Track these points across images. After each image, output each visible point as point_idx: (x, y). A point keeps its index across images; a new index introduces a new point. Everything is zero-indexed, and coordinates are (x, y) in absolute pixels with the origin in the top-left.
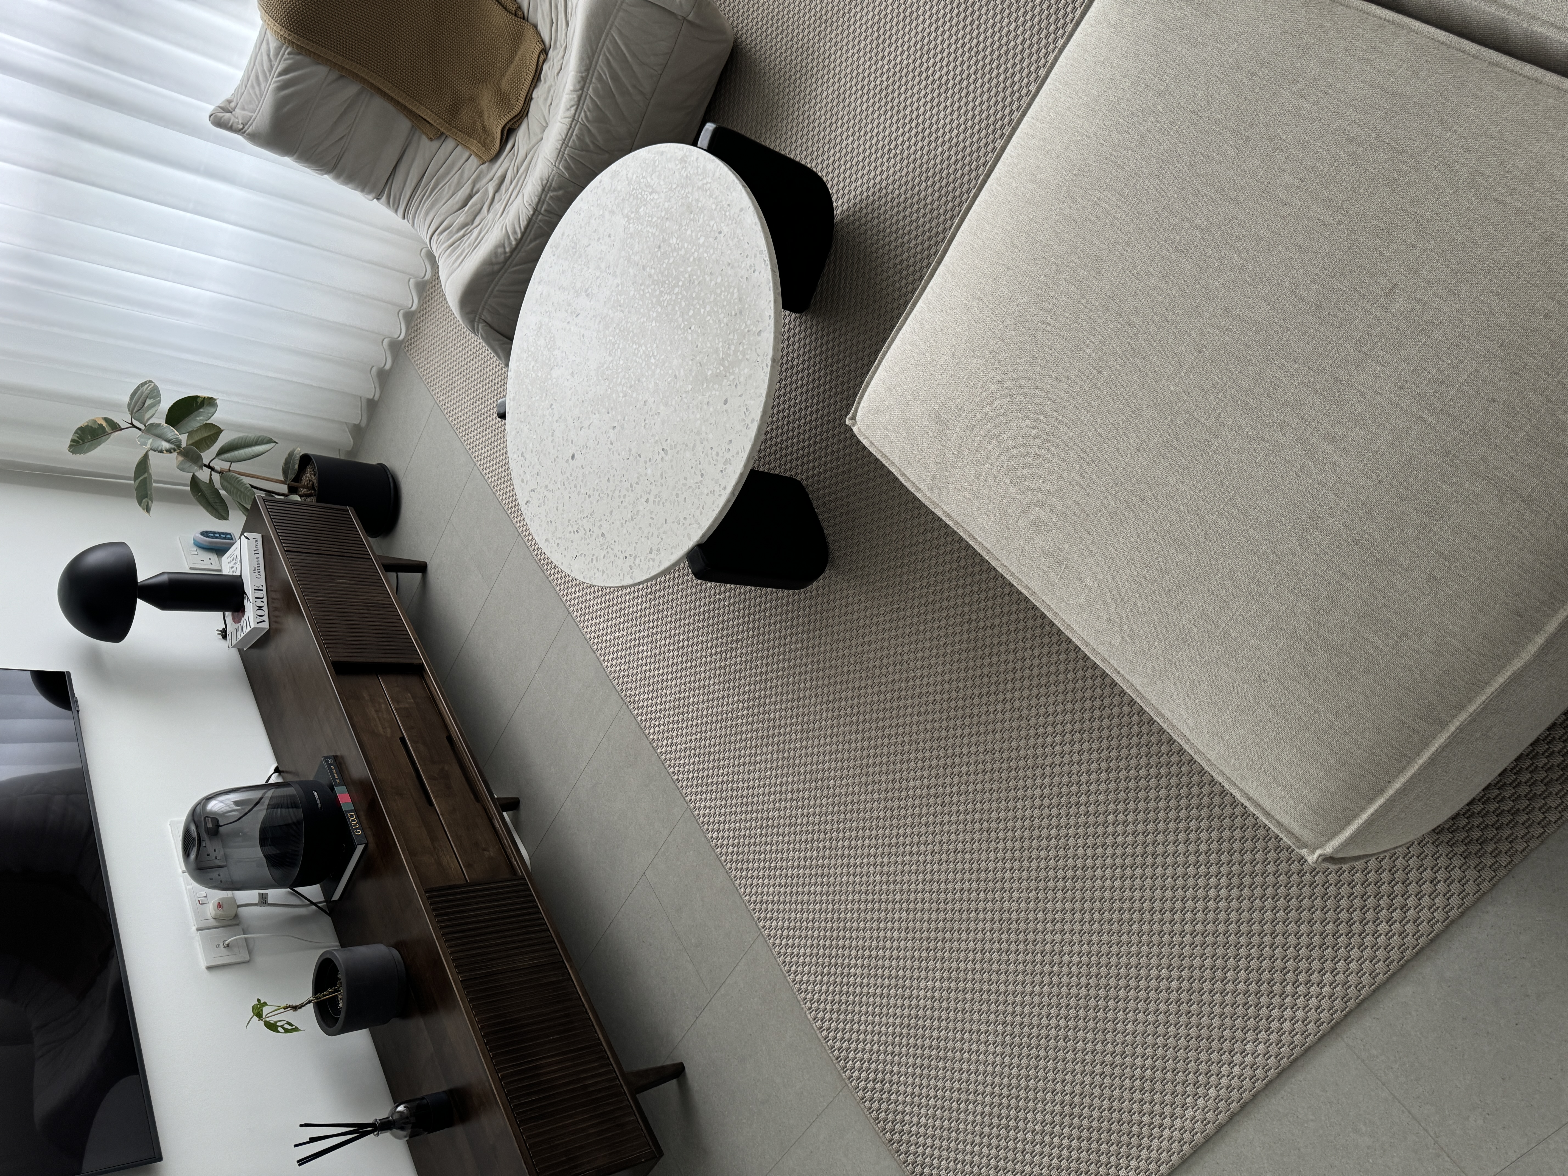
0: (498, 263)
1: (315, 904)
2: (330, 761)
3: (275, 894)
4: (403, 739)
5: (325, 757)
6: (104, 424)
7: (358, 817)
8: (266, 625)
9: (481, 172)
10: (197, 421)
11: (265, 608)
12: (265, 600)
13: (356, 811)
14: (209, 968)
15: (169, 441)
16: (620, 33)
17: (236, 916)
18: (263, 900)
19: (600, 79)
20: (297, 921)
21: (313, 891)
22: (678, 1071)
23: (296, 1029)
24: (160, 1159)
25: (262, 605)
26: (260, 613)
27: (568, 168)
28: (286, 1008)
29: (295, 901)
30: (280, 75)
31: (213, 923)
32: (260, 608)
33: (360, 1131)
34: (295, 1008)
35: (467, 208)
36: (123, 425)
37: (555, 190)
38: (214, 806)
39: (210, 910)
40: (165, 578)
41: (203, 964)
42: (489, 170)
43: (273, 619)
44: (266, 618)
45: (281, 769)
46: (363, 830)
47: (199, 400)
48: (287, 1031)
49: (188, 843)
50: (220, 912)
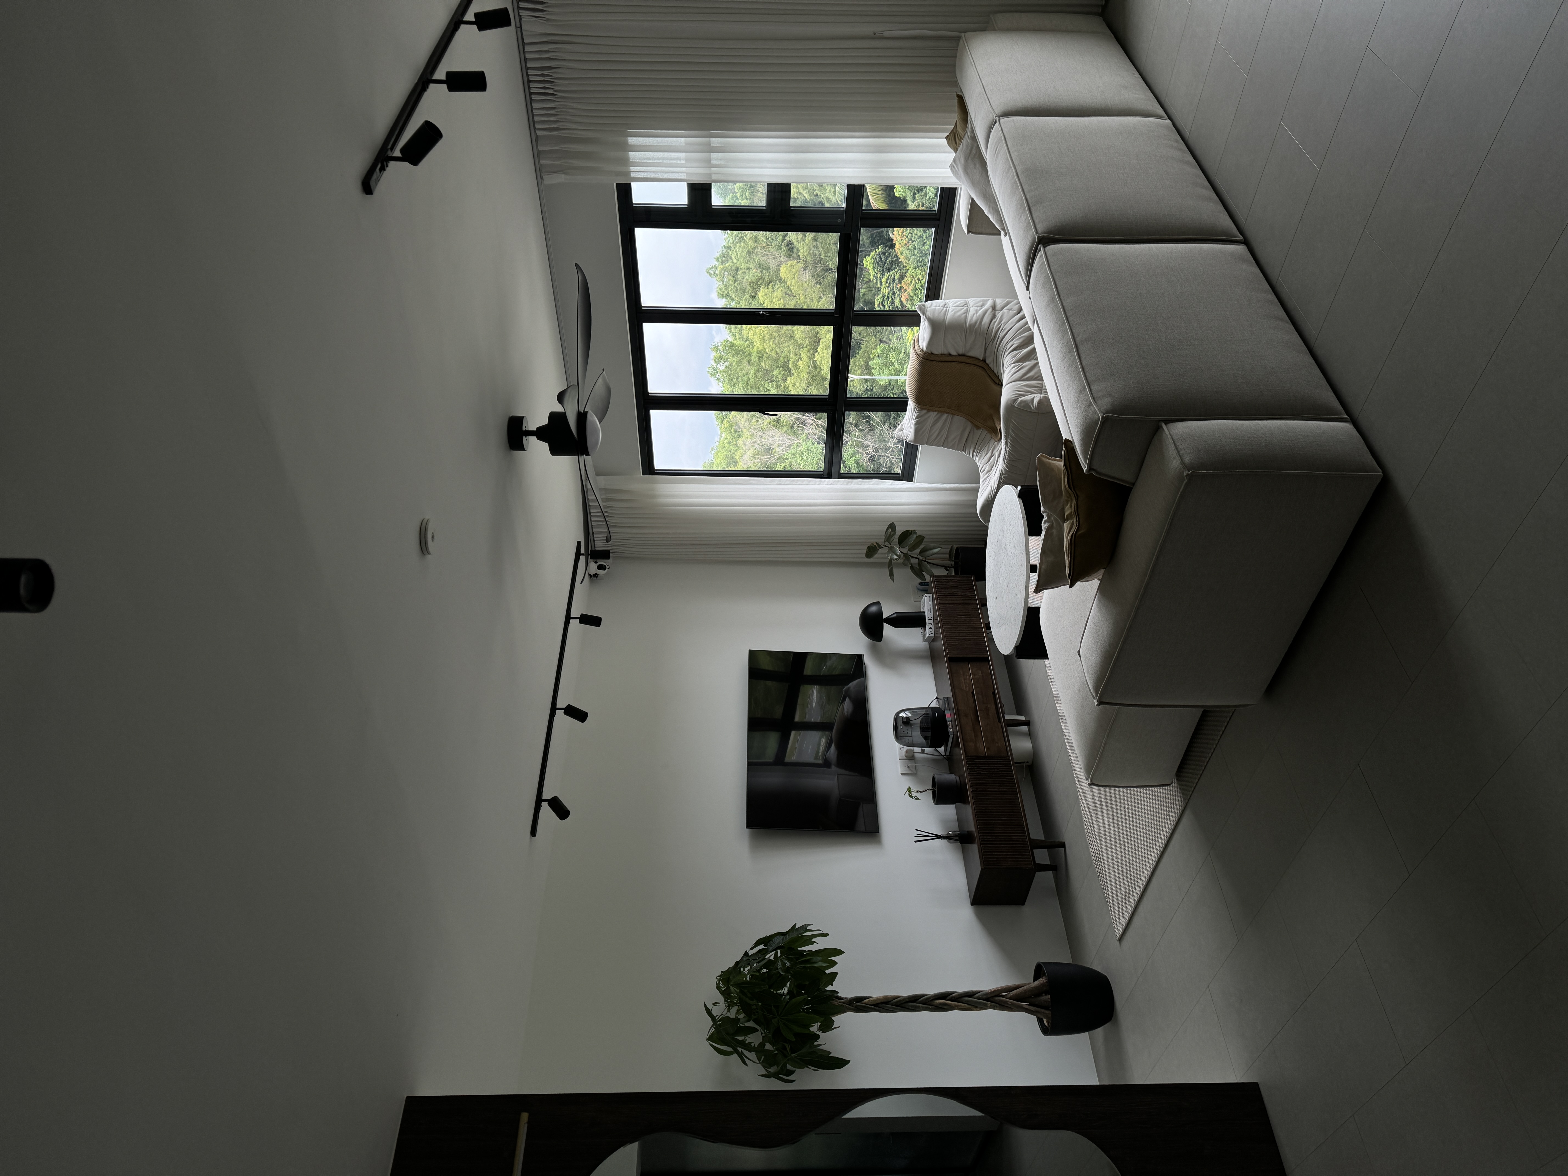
0: (990, 501)
1: (943, 756)
2: (946, 699)
3: (927, 750)
4: (973, 693)
5: (944, 698)
6: (876, 545)
7: (952, 724)
8: (933, 635)
9: (995, 446)
10: (912, 539)
11: (933, 628)
12: (933, 624)
13: (951, 721)
14: (902, 774)
15: (897, 555)
16: (1015, 421)
17: (913, 756)
18: (923, 752)
19: (1011, 436)
20: (935, 761)
21: (942, 749)
22: (1063, 845)
23: (918, 799)
24: (879, 833)
25: (931, 626)
26: (931, 630)
27: (1007, 466)
28: (917, 791)
29: (937, 754)
30: (915, 419)
31: (905, 758)
32: (931, 628)
33: (937, 837)
34: (921, 792)
35: (989, 463)
36: (882, 546)
37: (1004, 474)
38: (902, 715)
39: (903, 753)
40: (895, 615)
41: (900, 773)
42: (998, 444)
43: (936, 632)
44: (933, 632)
45: (938, 697)
46: (953, 730)
47: (910, 532)
48: (916, 799)
49: (896, 727)
50: (907, 755)
